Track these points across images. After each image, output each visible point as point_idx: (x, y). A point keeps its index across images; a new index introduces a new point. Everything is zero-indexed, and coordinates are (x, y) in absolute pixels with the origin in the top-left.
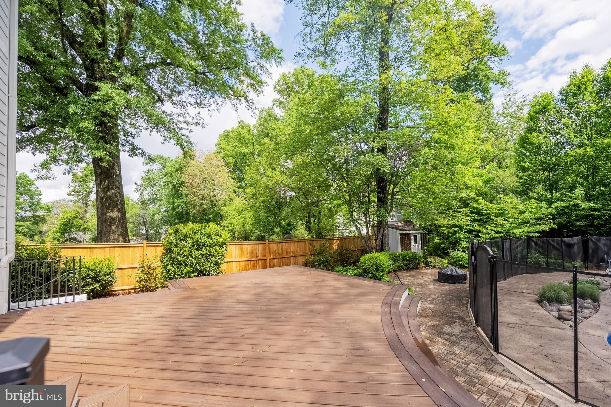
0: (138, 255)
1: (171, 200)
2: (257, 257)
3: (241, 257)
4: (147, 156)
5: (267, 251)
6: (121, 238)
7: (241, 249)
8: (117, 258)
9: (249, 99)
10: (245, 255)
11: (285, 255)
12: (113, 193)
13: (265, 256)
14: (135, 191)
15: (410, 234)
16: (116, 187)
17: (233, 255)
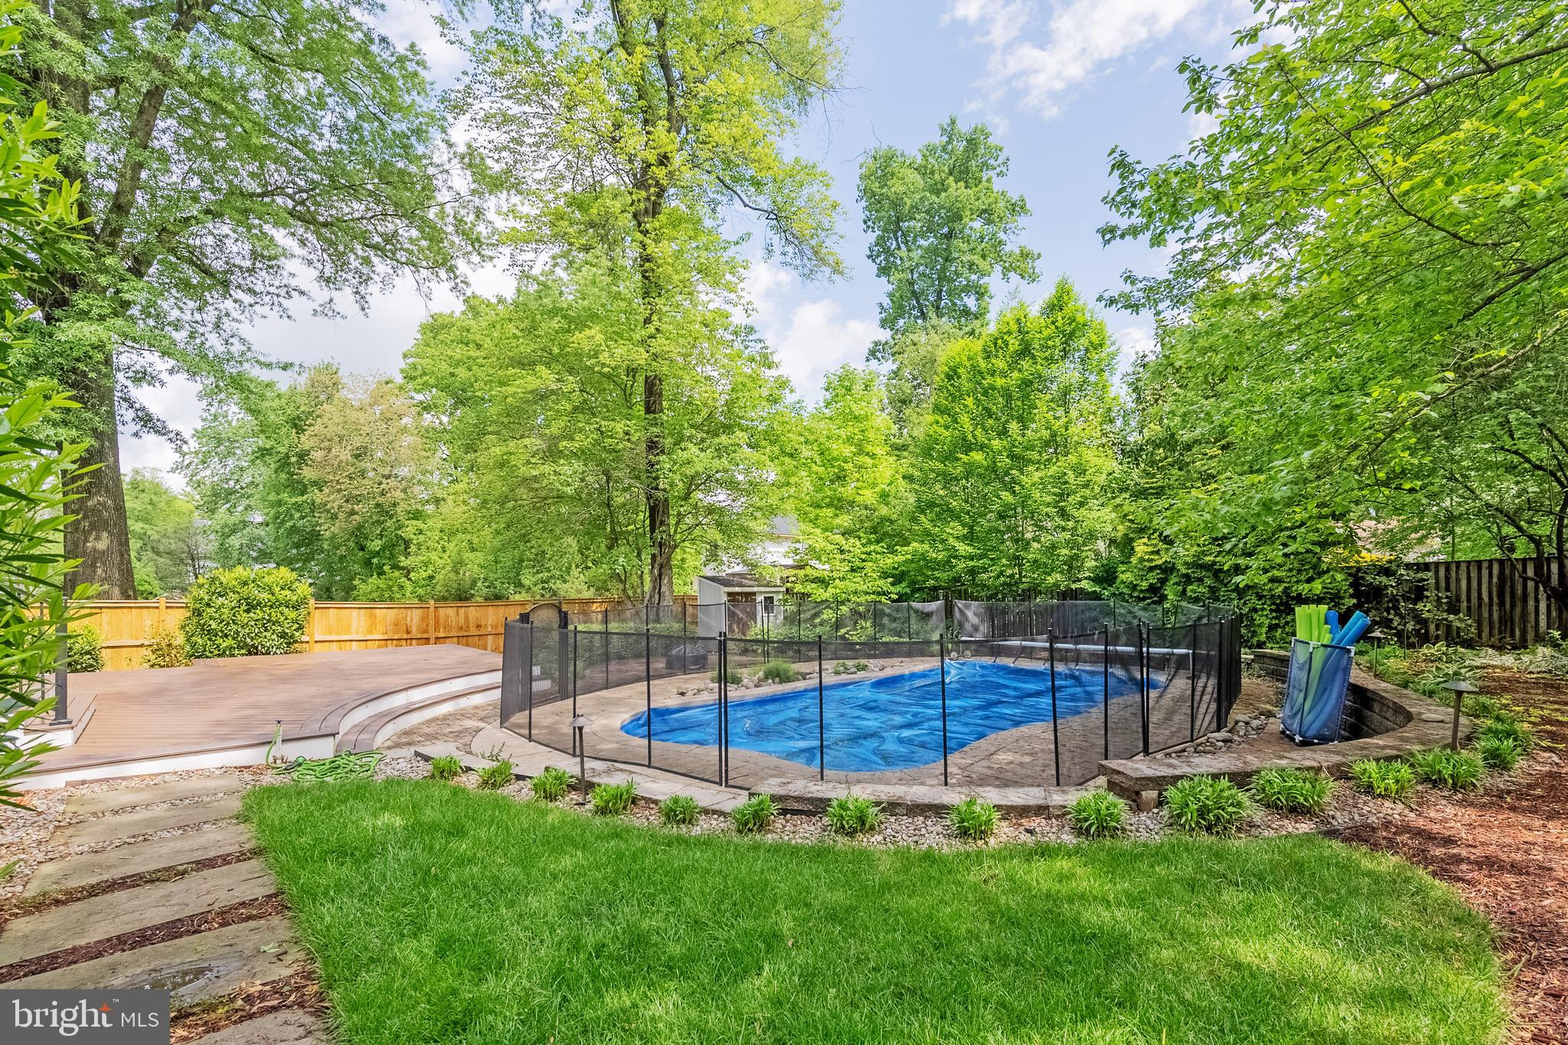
0: (148, 623)
1: (272, 497)
2: (408, 632)
3: (371, 632)
4: (172, 435)
5: (432, 622)
6: (116, 591)
7: (373, 617)
8: (105, 626)
9: (458, 273)
10: (381, 628)
11: (473, 631)
12: (99, 503)
13: (426, 631)
14: (173, 471)
15: (754, 594)
16: (108, 491)
17: (354, 628)
